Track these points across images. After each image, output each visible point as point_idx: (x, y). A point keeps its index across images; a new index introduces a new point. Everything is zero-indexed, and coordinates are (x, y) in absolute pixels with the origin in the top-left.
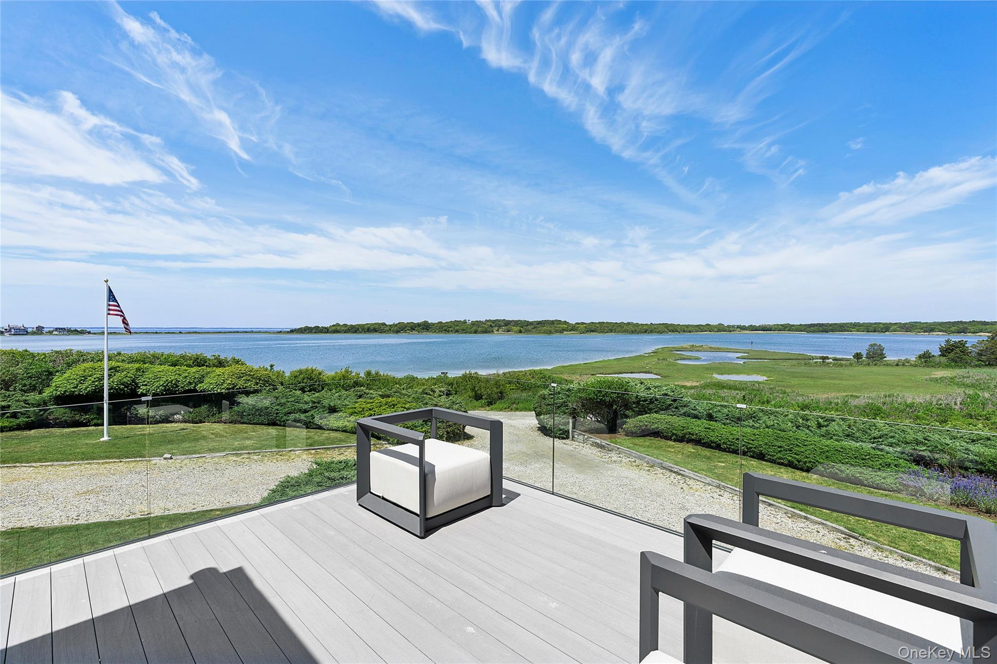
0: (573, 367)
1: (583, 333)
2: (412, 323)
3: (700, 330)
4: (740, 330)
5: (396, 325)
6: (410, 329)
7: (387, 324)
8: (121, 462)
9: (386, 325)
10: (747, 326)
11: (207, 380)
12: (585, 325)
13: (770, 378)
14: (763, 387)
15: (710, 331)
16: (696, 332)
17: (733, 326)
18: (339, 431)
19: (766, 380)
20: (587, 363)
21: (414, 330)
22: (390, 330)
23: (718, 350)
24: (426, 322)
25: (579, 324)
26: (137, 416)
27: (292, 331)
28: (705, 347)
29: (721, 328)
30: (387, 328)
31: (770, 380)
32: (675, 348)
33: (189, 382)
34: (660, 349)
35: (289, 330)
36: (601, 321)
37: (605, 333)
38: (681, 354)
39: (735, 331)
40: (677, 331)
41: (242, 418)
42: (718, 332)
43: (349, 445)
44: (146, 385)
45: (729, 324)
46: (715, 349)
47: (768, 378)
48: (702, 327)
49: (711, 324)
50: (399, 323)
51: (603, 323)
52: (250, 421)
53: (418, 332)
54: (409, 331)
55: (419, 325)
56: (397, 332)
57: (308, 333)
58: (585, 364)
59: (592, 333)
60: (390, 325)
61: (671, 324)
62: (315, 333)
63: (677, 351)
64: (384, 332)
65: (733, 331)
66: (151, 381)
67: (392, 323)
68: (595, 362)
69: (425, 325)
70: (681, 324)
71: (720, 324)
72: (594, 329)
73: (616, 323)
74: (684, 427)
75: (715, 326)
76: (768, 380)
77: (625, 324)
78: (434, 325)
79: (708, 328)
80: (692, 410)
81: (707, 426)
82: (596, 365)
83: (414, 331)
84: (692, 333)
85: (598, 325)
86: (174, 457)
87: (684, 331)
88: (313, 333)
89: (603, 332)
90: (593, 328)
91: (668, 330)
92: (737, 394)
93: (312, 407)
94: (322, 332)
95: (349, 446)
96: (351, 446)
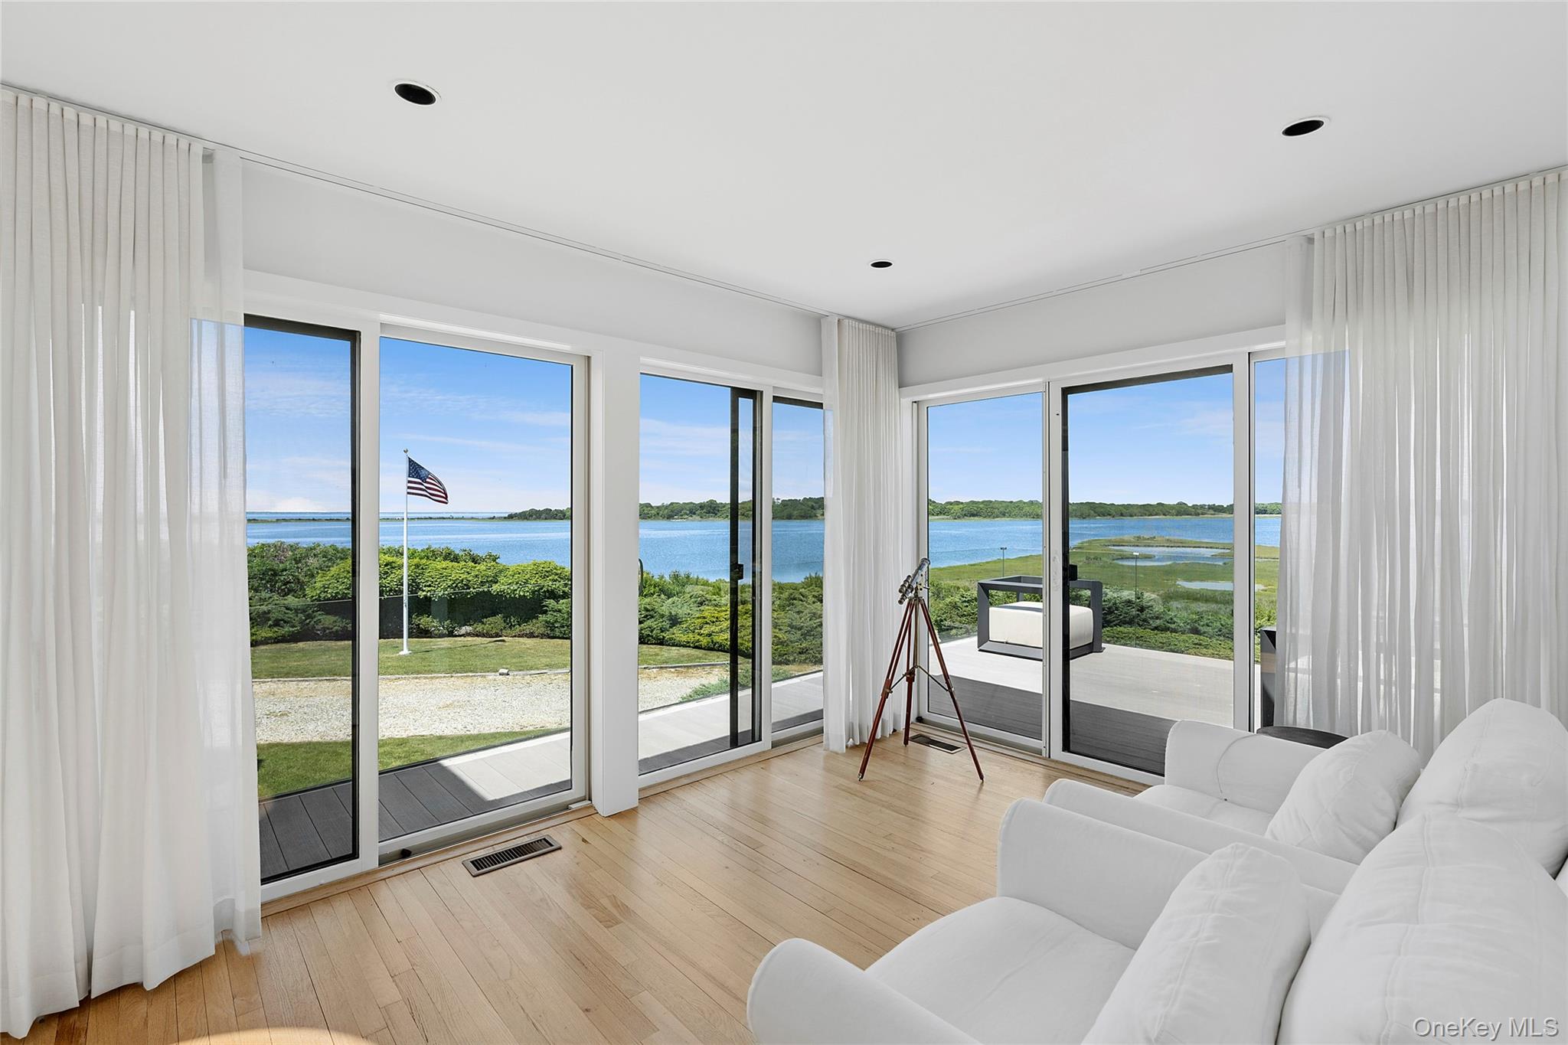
0: (955, 570)
1: (959, 517)
2: (691, 503)
3: (1147, 513)
4: (1213, 512)
5: (667, 507)
6: (688, 512)
7: (653, 505)
8: (452, 677)
9: (651, 506)
10: (1225, 506)
11: (502, 579)
12: (961, 506)
13: (1270, 587)
14: (1260, 600)
15: (1164, 515)
16: (1141, 516)
17: (1202, 507)
18: (689, 647)
19: (1262, 590)
20: (974, 565)
21: (694, 514)
22: (658, 514)
23: (1182, 544)
24: (712, 502)
25: (950, 503)
26: (419, 628)
27: (511, 517)
28: (1159, 539)
29: (1181, 510)
30: (653, 512)
31: (1271, 590)
32: (1110, 541)
33: (481, 582)
34: (1086, 542)
35: (507, 515)
36: (987, 499)
37: (994, 518)
38: (1122, 551)
39: (1205, 514)
40: (1110, 515)
41: (552, 630)
42: (1177, 515)
43: (713, 663)
44: (430, 586)
45: (1195, 504)
46: (1175, 542)
47: (1266, 586)
48: (1151, 509)
49: (1165, 503)
50: (672, 504)
51: (991, 502)
52: (564, 634)
53: (701, 517)
54: (686, 516)
55: (702, 506)
56: (670, 517)
57: (535, 519)
58: (971, 565)
59: (972, 518)
60: (658, 507)
61: (1100, 503)
62: (546, 519)
63: (1114, 546)
64: (649, 517)
65: (1202, 514)
66: (436, 581)
67: (660, 504)
68: (987, 563)
69: (711, 507)
70: (1116, 504)
71: (1180, 504)
72: (975, 512)
73: (1012, 502)
74: (1163, 643)
75: (1172, 507)
76: (1266, 591)
77: (1025, 503)
78: (724, 507)
79: (1161, 509)
80: (1168, 622)
81: (1196, 641)
82: (988, 567)
83: (694, 516)
84: (1135, 517)
85: (981, 506)
86: (510, 673)
87: (1122, 515)
88: (543, 519)
89: (990, 516)
90: (974, 509)
91: (1095, 512)
92: (1220, 609)
93: (646, 616)
94: (555, 518)
95: (713, 665)
96: (716, 665)
